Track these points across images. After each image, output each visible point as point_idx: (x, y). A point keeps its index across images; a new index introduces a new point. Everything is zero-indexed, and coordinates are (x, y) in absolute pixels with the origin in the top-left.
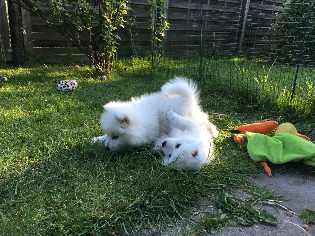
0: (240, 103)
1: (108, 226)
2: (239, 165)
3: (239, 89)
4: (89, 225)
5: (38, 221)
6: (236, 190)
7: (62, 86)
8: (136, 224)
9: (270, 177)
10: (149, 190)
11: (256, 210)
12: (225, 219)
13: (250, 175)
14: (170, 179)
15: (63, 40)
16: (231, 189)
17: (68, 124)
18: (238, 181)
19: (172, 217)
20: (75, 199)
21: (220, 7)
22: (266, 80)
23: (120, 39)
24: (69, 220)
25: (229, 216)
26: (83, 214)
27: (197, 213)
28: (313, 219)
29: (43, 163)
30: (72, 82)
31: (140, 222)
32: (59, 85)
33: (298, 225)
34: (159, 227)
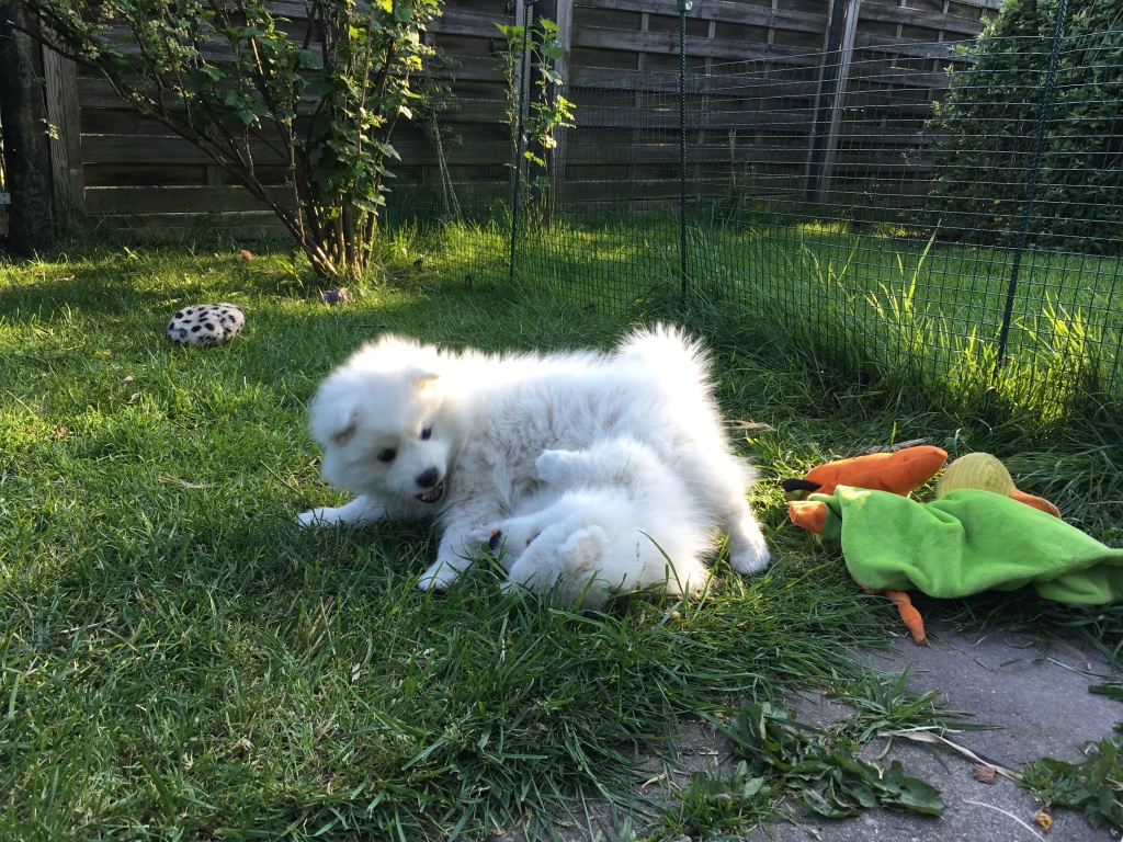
0: (818, 383)
1: (342, 830)
2: (813, 605)
3: (817, 334)
4: (274, 828)
5: (90, 814)
6: (801, 693)
7: (188, 327)
8: (445, 819)
9: (921, 644)
10: (493, 698)
11: (869, 763)
12: (759, 798)
13: (850, 640)
14: (566, 657)
15: (194, 161)
16: (783, 690)
17: (206, 464)
18: (807, 659)
19: (572, 793)
20: (227, 734)
21: (753, 46)
22: (907, 303)
23: (397, 156)
24: (203, 810)
25: (771, 786)
26: (252, 790)
27: (662, 777)
28: (1067, 792)
29: (113, 606)
30: (224, 312)
31: (458, 814)
32: (178, 323)
33: (1015, 814)
34: (526, 830)
